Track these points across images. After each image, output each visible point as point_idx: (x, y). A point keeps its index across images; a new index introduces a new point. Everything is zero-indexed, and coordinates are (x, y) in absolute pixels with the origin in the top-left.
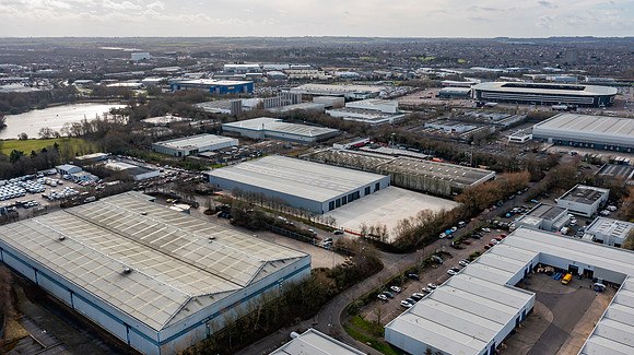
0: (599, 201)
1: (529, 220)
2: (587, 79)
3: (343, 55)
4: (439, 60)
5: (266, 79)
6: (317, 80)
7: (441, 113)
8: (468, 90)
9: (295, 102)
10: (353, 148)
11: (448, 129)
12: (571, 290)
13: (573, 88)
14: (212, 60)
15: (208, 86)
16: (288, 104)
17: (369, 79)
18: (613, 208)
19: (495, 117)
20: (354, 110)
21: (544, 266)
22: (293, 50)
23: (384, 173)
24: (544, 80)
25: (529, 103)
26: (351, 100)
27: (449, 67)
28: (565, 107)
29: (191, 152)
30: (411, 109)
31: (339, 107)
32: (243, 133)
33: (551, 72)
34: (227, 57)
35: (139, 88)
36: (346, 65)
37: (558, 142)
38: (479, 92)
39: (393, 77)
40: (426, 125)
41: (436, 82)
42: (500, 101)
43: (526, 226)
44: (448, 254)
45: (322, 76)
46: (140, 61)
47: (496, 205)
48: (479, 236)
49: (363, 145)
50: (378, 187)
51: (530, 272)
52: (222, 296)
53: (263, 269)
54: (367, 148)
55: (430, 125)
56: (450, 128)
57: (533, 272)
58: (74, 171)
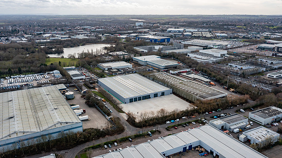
0: (275, 117)
1: (219, 122)
8: (274, 46)
9: (180, 48)
10: (180, 73)
14: (167, 26)
15: (149, 39)
21: (201, 147)
30: (233, 55)
35: (125, 38)
44: (160, 132)
46: (138, 26)
47: (216, 111)
48: (185, 126)
49: (186, 72)
50: (163, 94)
51: (189, 149)
52: (28, 133)
53: (55, 125)
54: (184, 74)
55: (231, 64)
56: (240, 67)
57: (193, 149)
58: (57, 73)
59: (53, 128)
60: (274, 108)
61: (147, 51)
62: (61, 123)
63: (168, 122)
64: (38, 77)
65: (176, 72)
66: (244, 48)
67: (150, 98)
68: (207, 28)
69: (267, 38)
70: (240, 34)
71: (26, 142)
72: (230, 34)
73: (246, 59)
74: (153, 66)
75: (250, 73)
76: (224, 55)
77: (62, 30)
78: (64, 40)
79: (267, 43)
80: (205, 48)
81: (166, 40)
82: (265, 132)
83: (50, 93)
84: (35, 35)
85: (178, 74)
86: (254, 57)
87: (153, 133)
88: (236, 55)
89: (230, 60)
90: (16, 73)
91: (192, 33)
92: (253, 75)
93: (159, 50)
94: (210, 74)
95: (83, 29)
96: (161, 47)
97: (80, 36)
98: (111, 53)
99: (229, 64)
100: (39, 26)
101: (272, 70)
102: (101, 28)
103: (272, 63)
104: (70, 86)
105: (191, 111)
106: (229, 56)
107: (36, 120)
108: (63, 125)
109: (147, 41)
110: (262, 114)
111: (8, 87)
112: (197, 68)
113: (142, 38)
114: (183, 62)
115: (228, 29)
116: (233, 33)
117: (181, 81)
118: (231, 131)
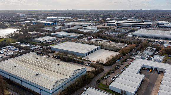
0: (154, 51)
1: (138, 56)
2: (143, 20)
3: (79, 14)
4: (105, 16)
5: (59, 21)
6: (74, 21)
7: (109, 29)
8: (114, 23)
9: (69, 27)
10: (88, 39)
11: (111, 34)
12: (152, 74)
13: (141, 23)
14: (43, 16)
15: (44, 23)
16: (67, 28)
17: (87, 21)
18: (157, 53)
19: (123, 30)
20: (86, 29)
21: (144, 68)
22: (65, 13)
23: (99, 45)
24: (132, 21)
25: (130, 27)
26: (84, 26)
27: (108, 18)
28: (140, 28)
29: (44, 41)
30: (100, 29)
31: (81, 28)
32: (57, 36)
33: (134, 19)
34: (47, 15)
35: (24, 24)
36: (80, 17)
37: (140, 37)
38: (117, 24)
39: (94, 20)
40: (106, 33)
41: (105, 21)
42: (123, 26)
43: (138, 58)
44: (120, 66)
45: (75, 20)
46: (22, 17)
48: (126, 61)
50: (98, 49)
52: (66, 80)
53: (75, 72)
57: (142, 69)
61: (51, 30)
63: (117, 61)
66: (100, 25)
67: (93, 52)
68: (69, 16)
70: (90, 19)
81: (54, 23)
91: (64, 19)
108: (79, 71)
110: (148, 50)
117: (98, 42)
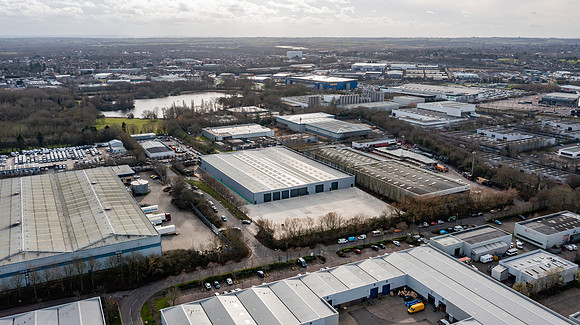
0: (568, 233)
1: (448, 241)
8: (576, 97)
9: (377, 100)
10: (373, 146)
11: (499, 137)
15: (314, 82)
21: (410, 290)
23: (350, 173)
29: (224, 138)
41: (554, 88)
44: (324, 260)
47: (445, 220)
48: (378, 248)
49: (386, 145)
50: (335, 186)
51: (384, 293)
52: (47, 255)
53: (104, 240)
54: (383, 149)
55: (483, 131)
56: (501, 136)
57: (392, 293)
58: (116, 145)
59: (99, 245)
60: (569, 215)
61: (307, 105)
62: (116, 236)
63: (342, 241)
64: (78, 152)
65: (365, 145)
66: (512, 101)
67: (307, 193)
68: (436, 63)
69: (562, 81)
70: (505, 74)
71: (41, 273)
72: (484, 73)
73: (515, 122)
74: (319, 134)
75: (521, 149)
76: (469, 113)
77: (134, 66)
78: (137, 85)
79: (562, 92)
80: (431, 99)
81: (349, 85)
82: (546, 262)
83: (99, 182)
84: (78, 76)
85: (368, 150)
86: (533, 117)
87: (310, 260)
88: (494, 113)
89: (481, 123)
90: (33, 145)
91: (404, 71)
92: (528, 152)
93: (332, 103)
94: (437, 150)
95: (177, 64)
96: (337, 96)
97: (171, 76)
98: (232, 110)
99: (479, 131)
100: (87, 57)
101: (570, 142)
102: (215, 62)
103: (570, 129)
104: (143, 171)
105: (392, 219)
106: (478, 115)
107: (65, 230)
108: (120, 240)
109: (309, 86)
110: (542, 225)
111: (13, 171)
112: (411, 138)
113: (298, 81)
114: (381, 125)
115: (481, 65)
116: (489, 73)
117: (373, 162)
118: (476, 259)
